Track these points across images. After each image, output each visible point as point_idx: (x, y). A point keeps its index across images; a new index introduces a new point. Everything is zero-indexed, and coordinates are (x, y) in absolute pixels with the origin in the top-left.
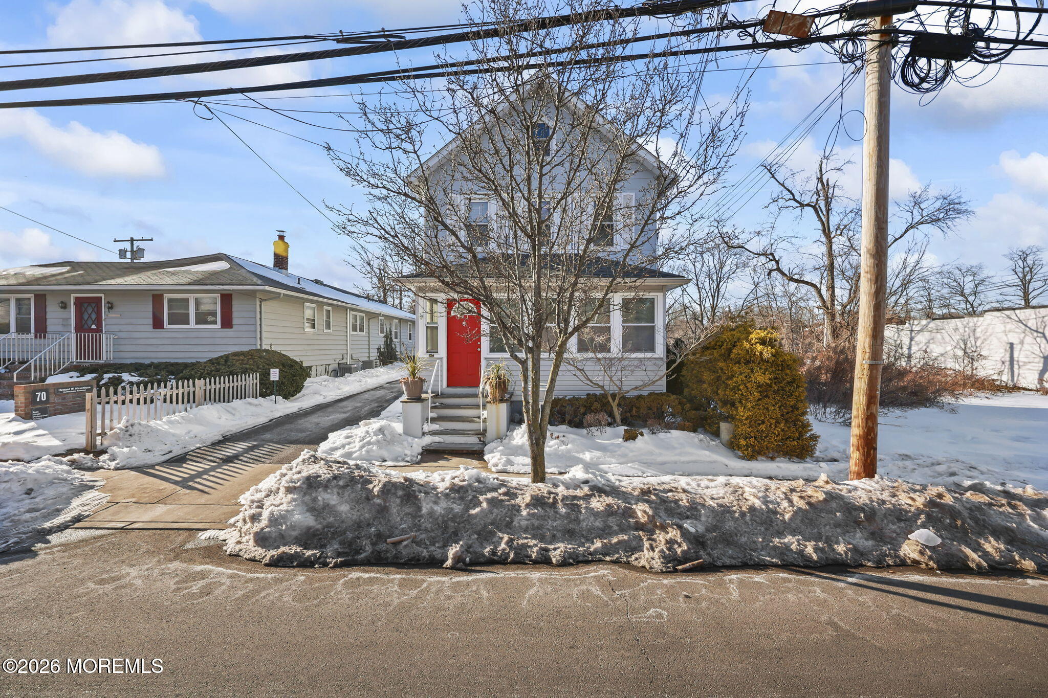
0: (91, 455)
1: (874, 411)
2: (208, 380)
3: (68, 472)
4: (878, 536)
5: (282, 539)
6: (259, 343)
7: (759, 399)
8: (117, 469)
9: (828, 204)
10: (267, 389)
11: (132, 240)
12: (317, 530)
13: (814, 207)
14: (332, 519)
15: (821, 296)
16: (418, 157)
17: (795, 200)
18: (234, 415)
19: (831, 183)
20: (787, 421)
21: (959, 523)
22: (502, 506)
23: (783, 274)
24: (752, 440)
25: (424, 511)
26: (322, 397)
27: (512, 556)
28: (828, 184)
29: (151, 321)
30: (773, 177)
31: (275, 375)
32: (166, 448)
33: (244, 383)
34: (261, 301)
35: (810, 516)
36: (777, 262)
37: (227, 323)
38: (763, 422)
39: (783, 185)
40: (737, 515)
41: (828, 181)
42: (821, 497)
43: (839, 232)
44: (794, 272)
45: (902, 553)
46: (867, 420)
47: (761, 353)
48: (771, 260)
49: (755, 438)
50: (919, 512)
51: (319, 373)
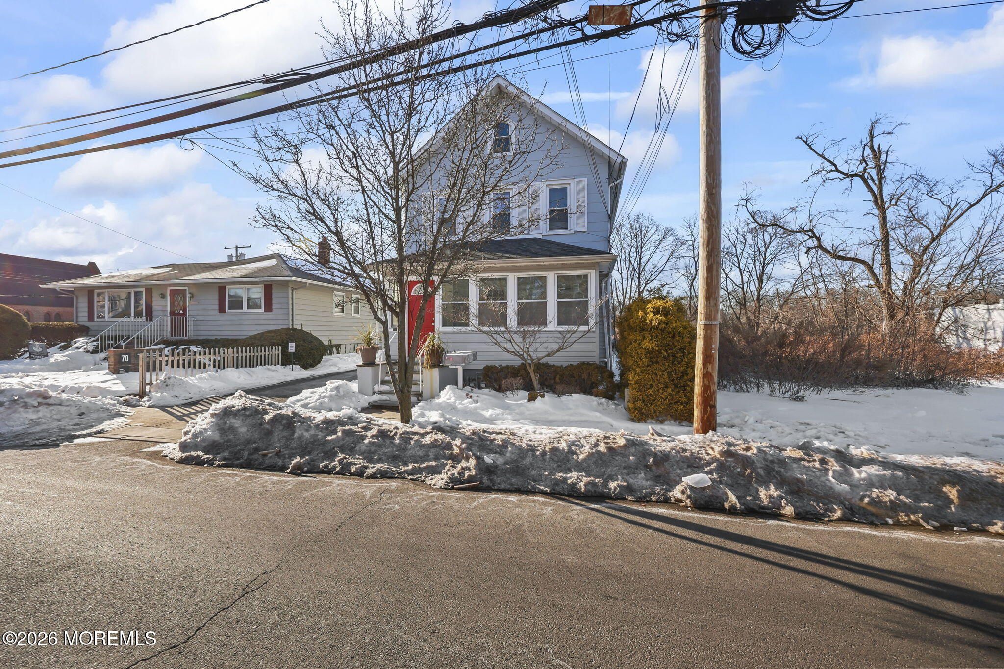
0: (137, 397)
1: (710, 370)
2: (235, 349)
3: (114, 405)
4: (659, 478)
5: (195, 447)
6: (291, 323)
7: (649, 365)
8: (149, 407)
9: (880, 172)
10: (287, 360)
11: (237, 247)
12: (220, 443)
13: (862, 177)
14: (232, 437)
15: (874, 274)
16: (299, 165)
17: (837, 170)
18: (251, 376)
19: (884, 148)
20: (676, 386)
22: (353, 436)
23: (825, 250)
24: (639, 403)
25: (296, 435)
26: (337, 368)
27: (338, 469)
28: (880, 152)
29: (217, 307)
30: (811, 148)
31: (292, 347)
32: (189, 396)
33: (267, 353)
34: (293, 289)
35: (604, 458)
36: (818, 239)
37: (269, 307)
38: (651, 386)
39: (822, 156)
40: (538, 453)
41: (879, 147)
42: (622, 442)
43: (893, 202)
44: (839, 249)
45: (671, 493)
46: (703, 378)
47: (651, 322)
48: (811, 237)
49: (644, 401)
51: (347, 350)
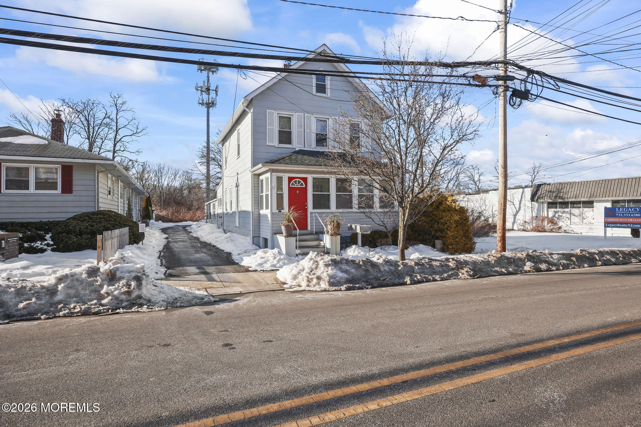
4: (517, 266)
6: (96, 206)
7: (455, 227)
21: (535, 260)
35: (498, 262)
37: (67, 188)
42: (498, 256)
45: (525, 270)
47: (455, 207)
50: (525, 258)
